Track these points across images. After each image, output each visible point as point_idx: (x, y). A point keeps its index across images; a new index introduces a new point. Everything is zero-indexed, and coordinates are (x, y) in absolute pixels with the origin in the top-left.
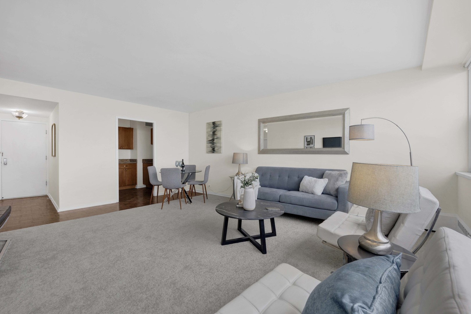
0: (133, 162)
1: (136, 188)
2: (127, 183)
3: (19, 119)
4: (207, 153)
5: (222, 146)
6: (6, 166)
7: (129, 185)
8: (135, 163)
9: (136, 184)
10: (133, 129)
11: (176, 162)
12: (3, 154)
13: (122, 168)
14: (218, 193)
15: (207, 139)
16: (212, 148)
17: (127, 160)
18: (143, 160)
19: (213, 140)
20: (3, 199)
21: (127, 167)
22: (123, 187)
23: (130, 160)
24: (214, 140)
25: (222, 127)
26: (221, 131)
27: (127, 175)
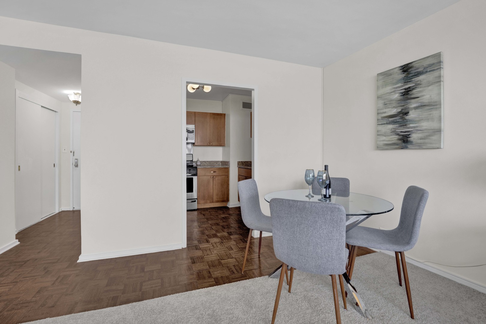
0: (224, 167)
1: (228, 206)
2: (215, 198)
3: (76, 105)
4: (379, 148)
5: (442, 128)
6: (76, 168)
7: (217, 202)
8: (227, 167)
9: (227, 200)
10: (225, 115)
11: (308, 172)
12: (74, 153)
13: (209, 174)
14: (426, 263)
15: (378, 114)
16: (398, 134)
17: (217, 162)
18: (239, 163)
19: (404, 113)
20: (74, 209)
21: (215, 174)
22: (210, 204)
23: (222, 162)
24: (407, 113)
25: (442, 71)
26: (440, 81)
27: (215, 185)
